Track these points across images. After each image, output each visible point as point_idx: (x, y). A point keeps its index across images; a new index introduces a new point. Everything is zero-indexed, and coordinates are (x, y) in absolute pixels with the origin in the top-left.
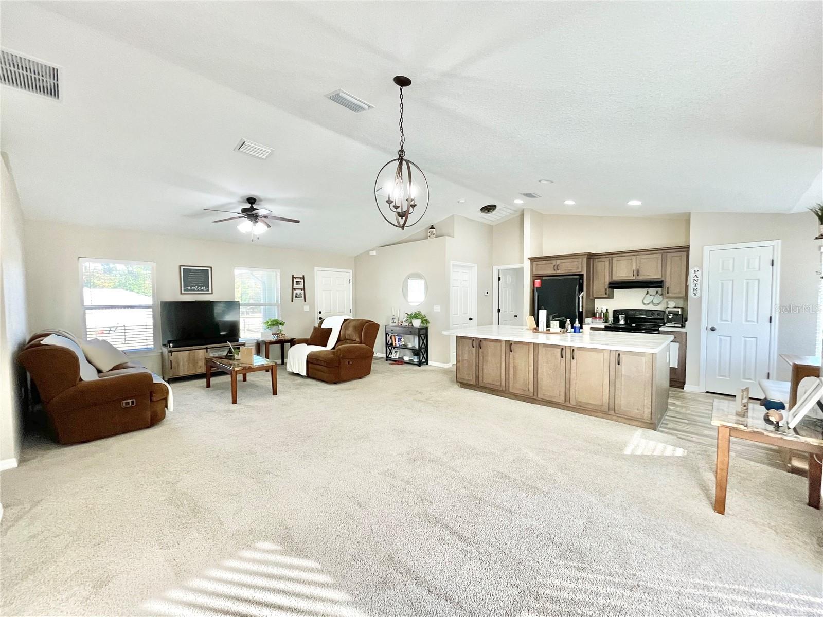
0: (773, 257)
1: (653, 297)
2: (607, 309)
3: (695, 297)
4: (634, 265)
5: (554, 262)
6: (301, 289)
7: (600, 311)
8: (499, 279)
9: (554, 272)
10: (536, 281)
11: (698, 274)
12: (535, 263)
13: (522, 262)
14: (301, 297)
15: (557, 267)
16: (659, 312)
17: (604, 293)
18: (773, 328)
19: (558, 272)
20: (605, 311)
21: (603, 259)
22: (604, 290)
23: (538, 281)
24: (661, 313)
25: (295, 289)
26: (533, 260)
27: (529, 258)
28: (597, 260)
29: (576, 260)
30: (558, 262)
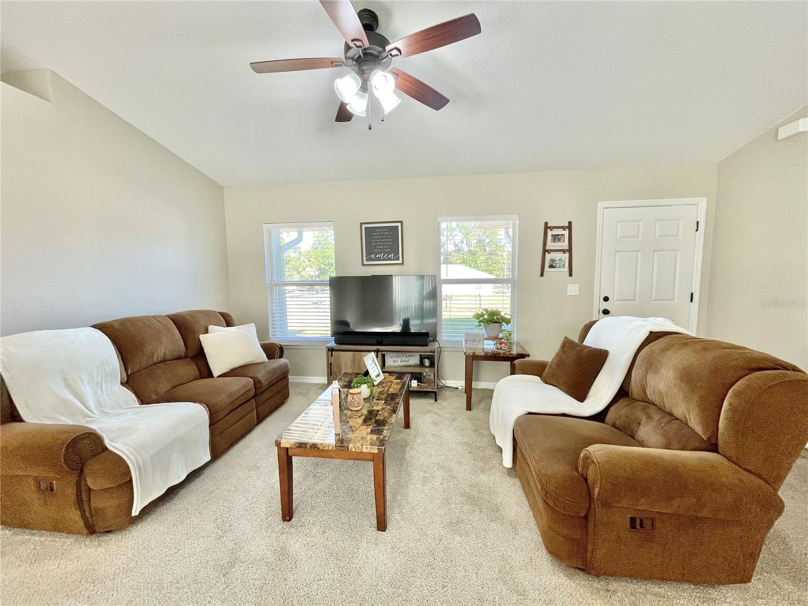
6: (564, 251)
25: (549, 251)
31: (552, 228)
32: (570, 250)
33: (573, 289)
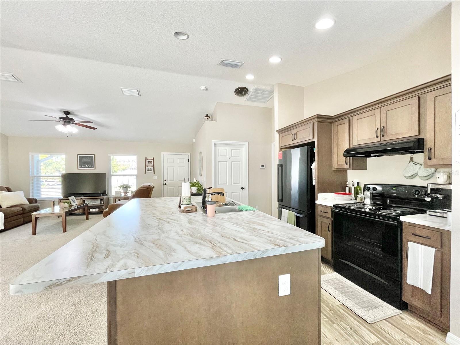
2: (358, 184)
4: (378, 121)
5: (293, 132)
6: (152, 166)
9: (293, 142)
12: (281, 135)
14: (151, 171)
15: (294, 137)
17: (344, 163)
20: (356, 186)
21: (343, 121)
23: (280, 153)
25: (147, 166)
27: (276, 131)
28: (337, 123)
29: (308, 125)
30: (296, 131)
31: (148, 159)
32: (154, 166)
33: (155, 178)
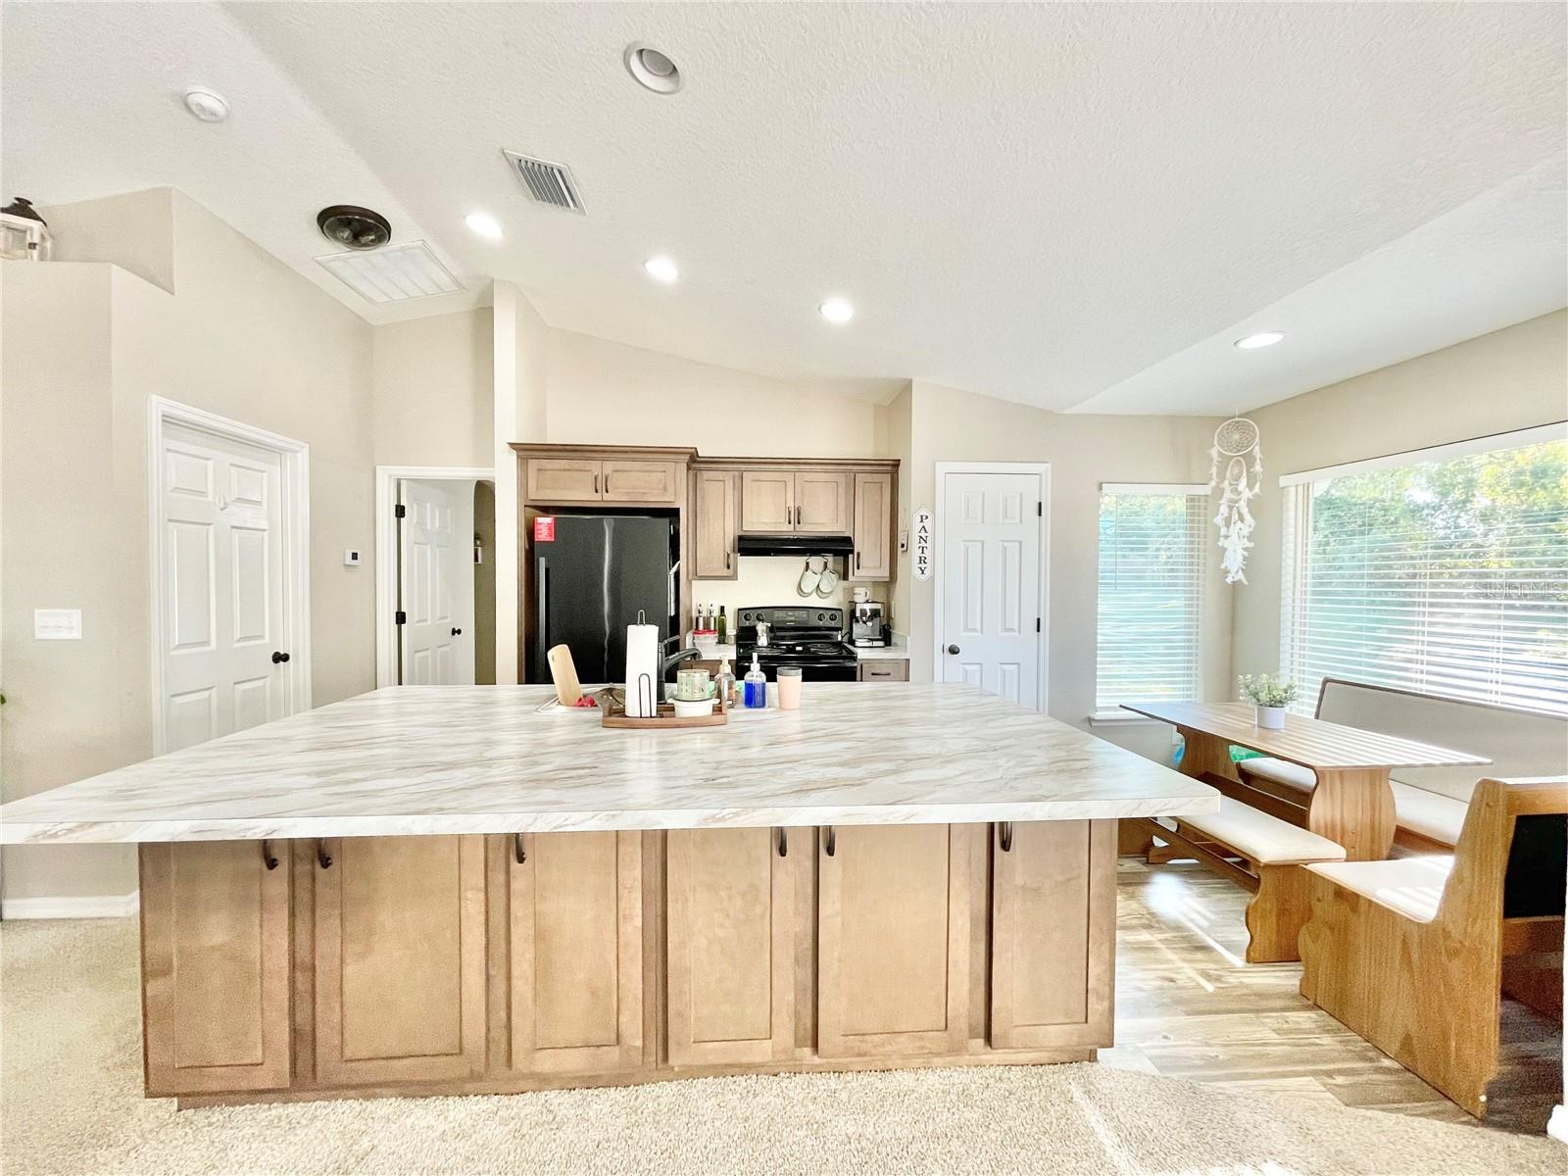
0: (1040, 497)
1: (819, 576)
2: (722, 608)
3: (923, 577)
4: (790, 495)
5: (595, 467)
7: (705, 614)
8: (400, 511)
9: (597, 497)
10: (540, 520)
11: (927, 523)
12: (533, 464)
13: (486, 457)
15: (602, 484)
16: (833, 612)
17: (722, 564)
18: (1042, 642)
19: (607, 497)
20: (716, 613)
21: (720, 475)
22: (721, 557)
23: (545, 522)
24: (838, 614)
26: (527, 452)
27: (511, 444)
28: (706, 475)
29: (659, 466)
30: (609, 467)
